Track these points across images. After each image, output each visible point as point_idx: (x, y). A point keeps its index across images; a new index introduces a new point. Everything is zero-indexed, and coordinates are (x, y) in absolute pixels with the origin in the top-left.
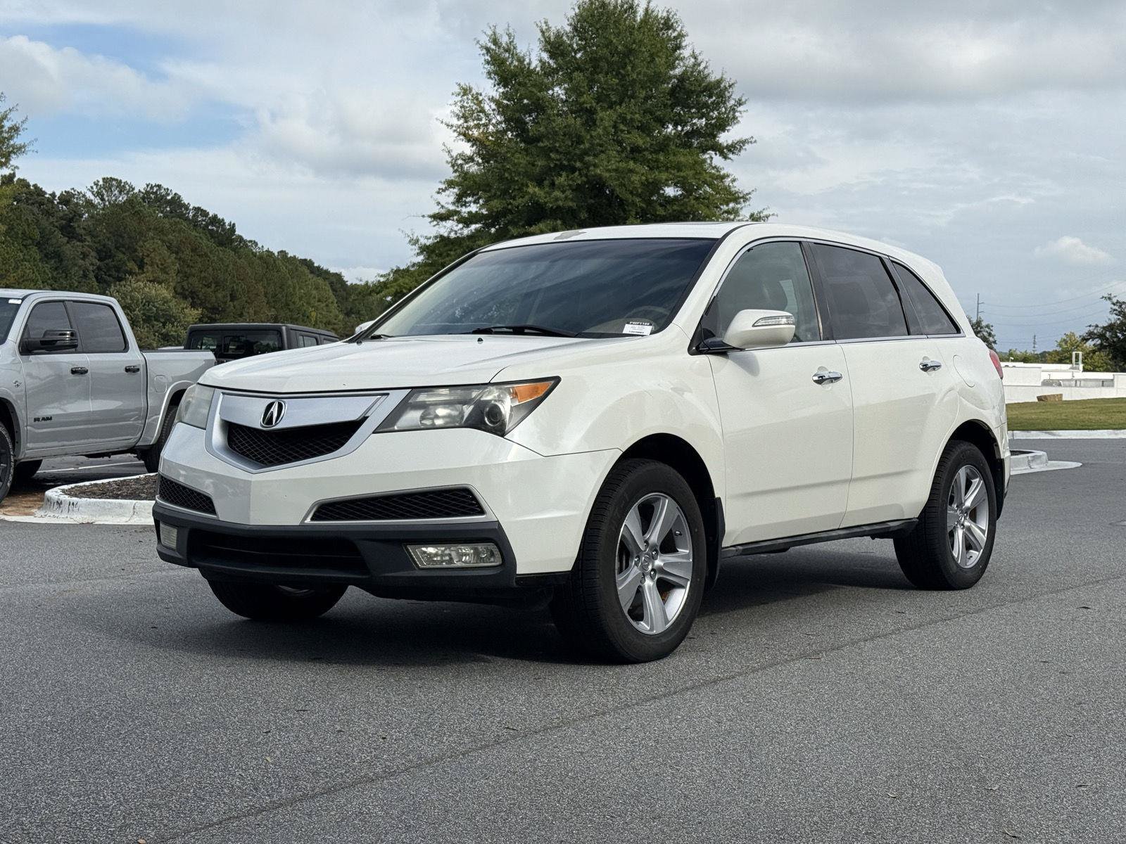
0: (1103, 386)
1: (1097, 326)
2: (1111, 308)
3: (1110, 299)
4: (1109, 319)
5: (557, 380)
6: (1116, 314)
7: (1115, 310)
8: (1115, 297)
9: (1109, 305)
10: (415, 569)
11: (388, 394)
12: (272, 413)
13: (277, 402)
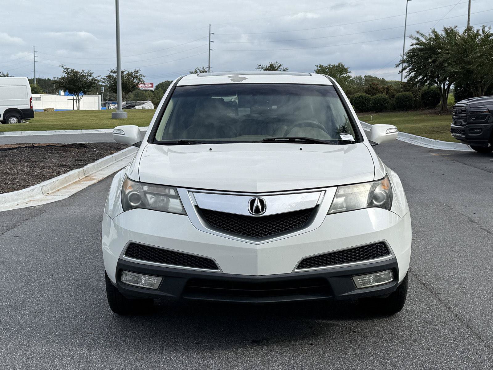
0: (36, 100)
1: (58, 78)
2: (63, 71)
3: (63, 67)
4: (62, 75)
6: (65, 73)
7: (65, 71)
8: (65, 66)
9: (62, 69)
10: (356, 290)
11: (325, 191)
12: (257, 206)
13: (258, 199)
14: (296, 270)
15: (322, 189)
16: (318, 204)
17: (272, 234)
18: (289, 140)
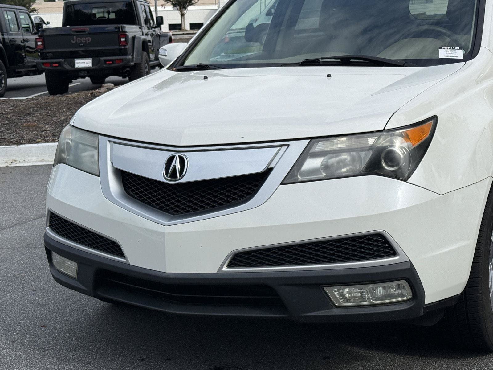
5: (435, 118)
10: (333, 308)
11: (288, 145)
12: (175, 167)
13: (178, 156)
14: (225, 269)
15: (284, 143)
16: (270, 167)
17: (197, 210)
18: (339, 60)
